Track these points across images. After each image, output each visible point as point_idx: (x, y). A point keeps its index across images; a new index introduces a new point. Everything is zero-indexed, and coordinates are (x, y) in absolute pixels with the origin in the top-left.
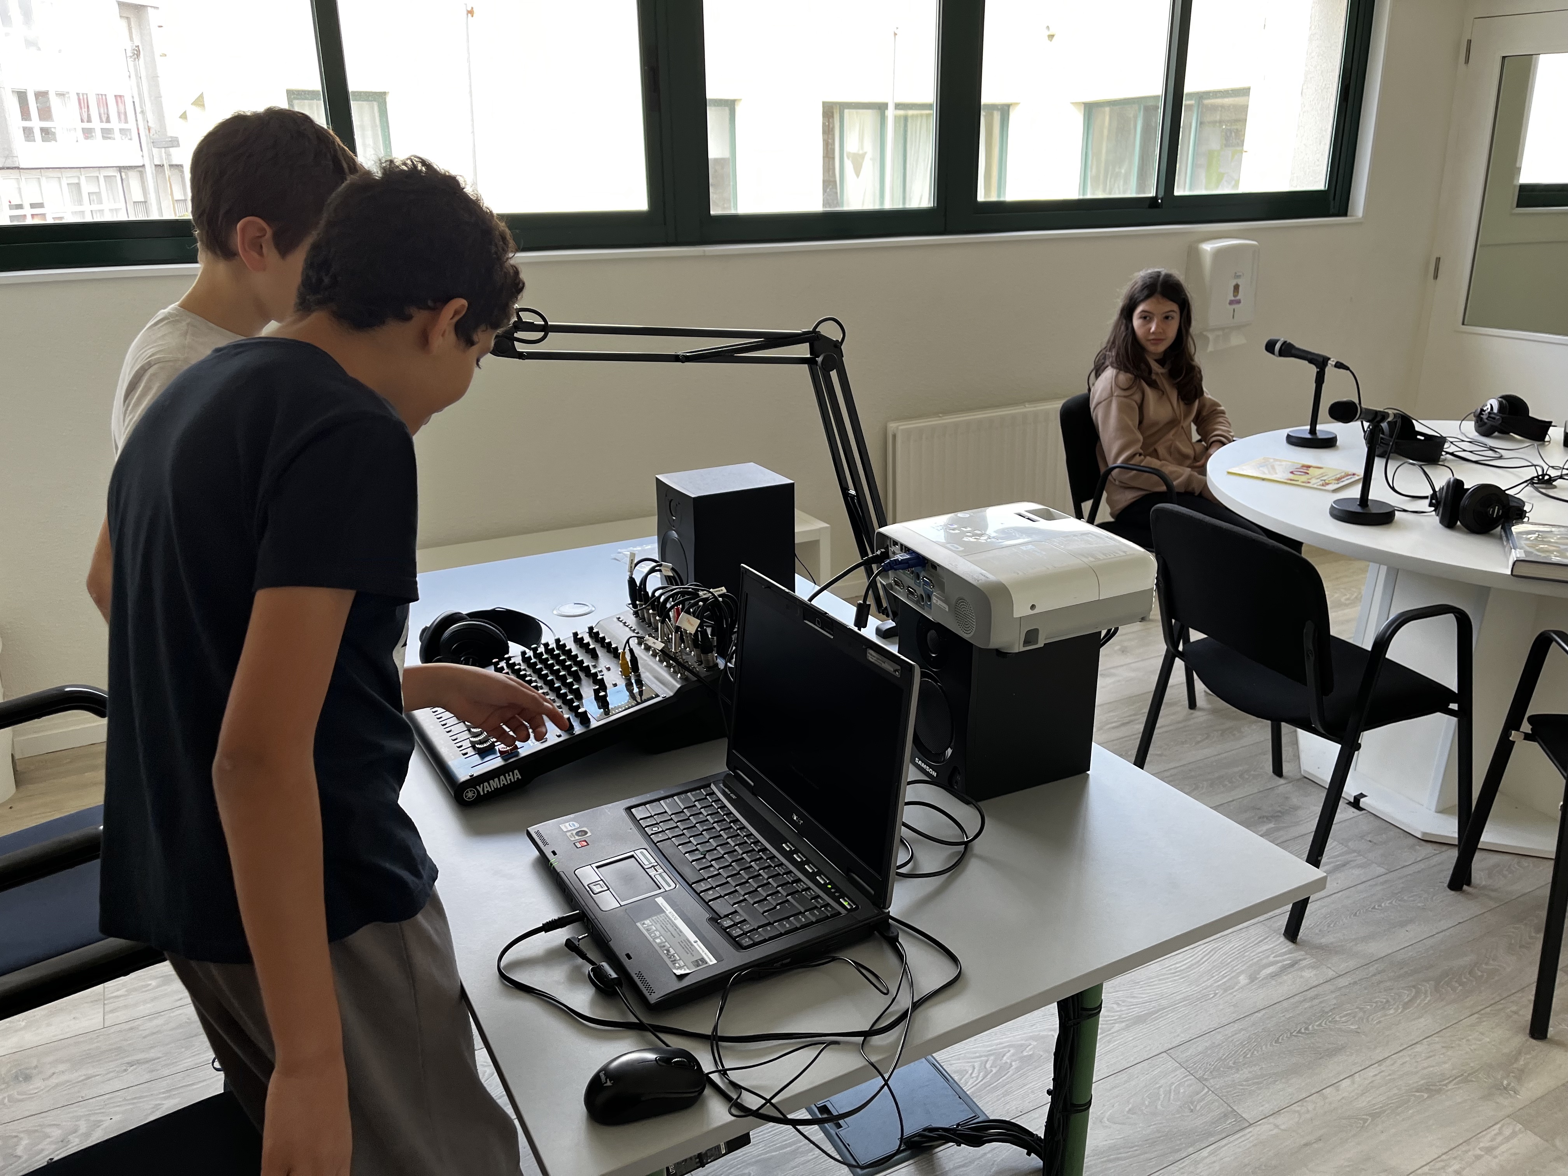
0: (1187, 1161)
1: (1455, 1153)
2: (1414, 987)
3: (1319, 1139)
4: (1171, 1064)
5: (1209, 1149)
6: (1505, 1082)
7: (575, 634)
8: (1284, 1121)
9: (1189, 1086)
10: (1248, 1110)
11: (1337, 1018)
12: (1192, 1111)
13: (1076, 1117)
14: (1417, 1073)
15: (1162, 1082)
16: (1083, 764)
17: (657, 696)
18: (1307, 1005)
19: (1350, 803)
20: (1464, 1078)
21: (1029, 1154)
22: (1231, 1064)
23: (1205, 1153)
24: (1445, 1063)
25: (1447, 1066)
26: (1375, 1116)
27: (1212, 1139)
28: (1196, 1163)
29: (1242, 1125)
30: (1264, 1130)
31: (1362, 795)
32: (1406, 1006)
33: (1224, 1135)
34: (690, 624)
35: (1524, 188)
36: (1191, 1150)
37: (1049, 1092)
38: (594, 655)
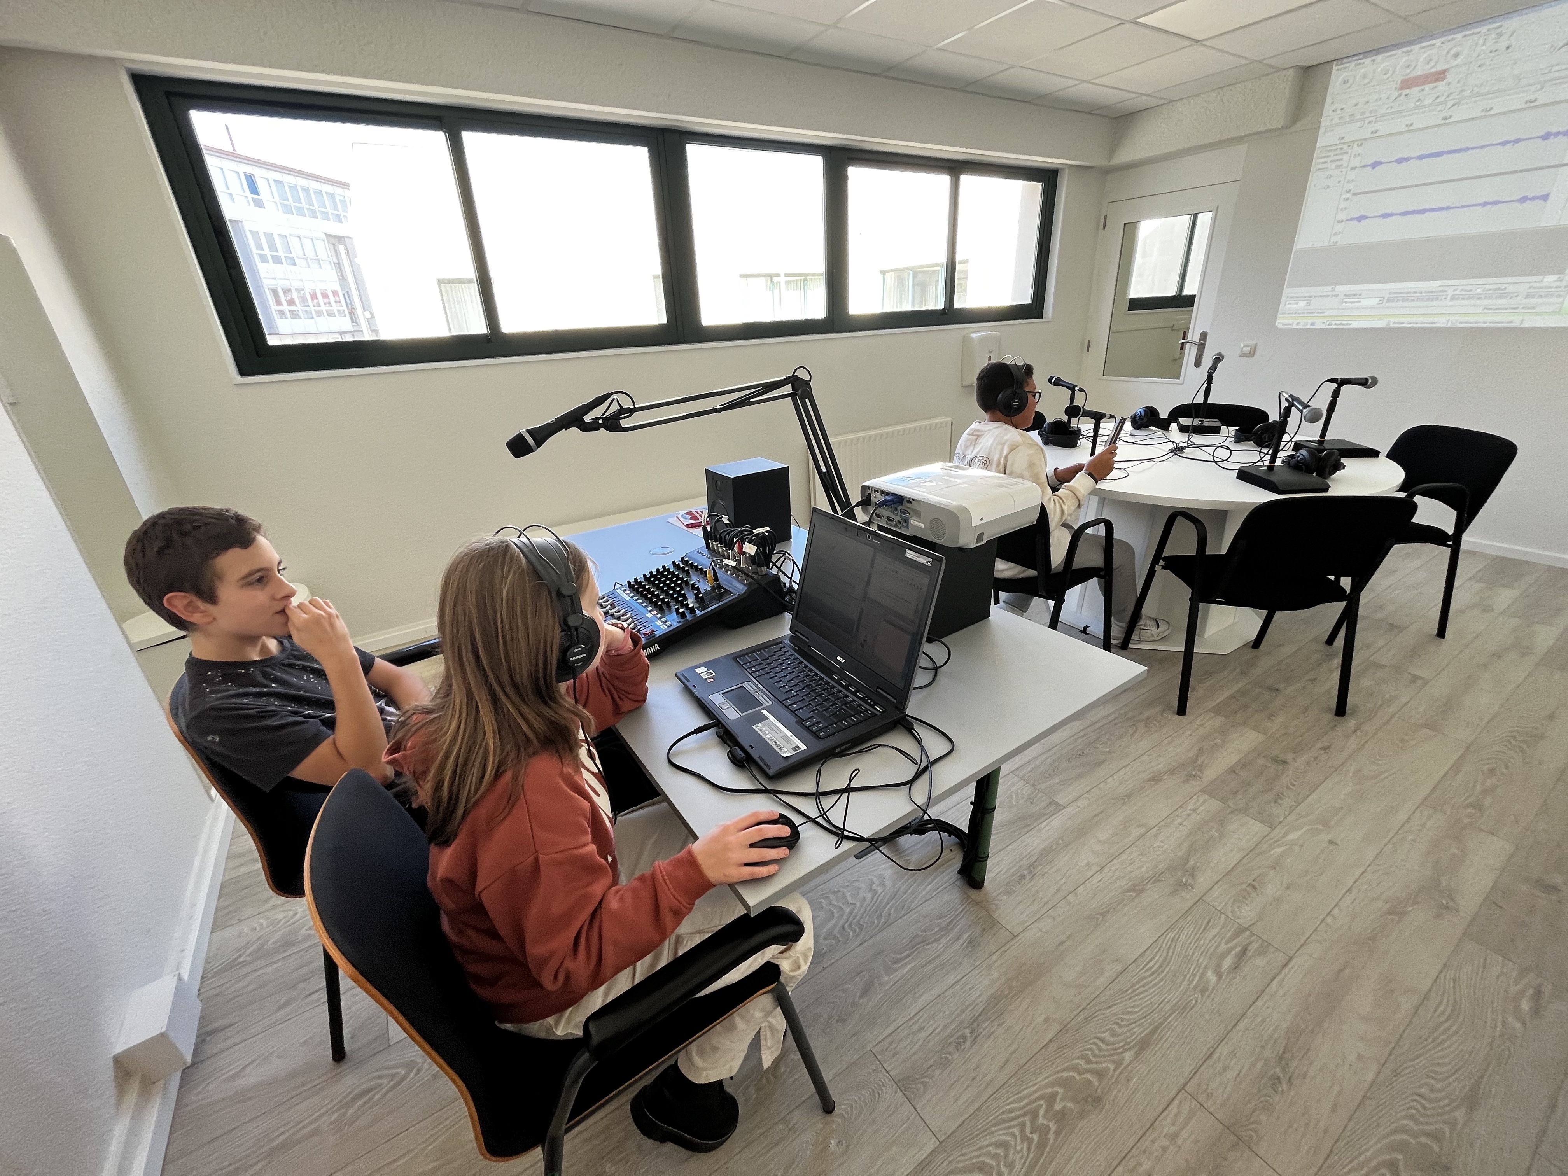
0: (1035, 829)
1: (1176, 813)
2: (1134, 725)
3: (1102, 812)
4: (1016, 779)
5: (1045, 823)
6: (1194, 773)
7: (674, 562)
8: (1083, 803)
9: (1028, 790)
10: (1061, 799)
11: (1098, 746)
12: (1032, 803)
13: (987, 816)
14: (1145, 771)
15: (1013, 789)
16: (986, 614)
17: (734, 595)
18: (1080, 740)
19: (1081, 631)
20: (1172, 771)
21: (950, 836)
22: (1047, 775)
23: (1043, 825)
24: (1159, 764)
25: (1160, 766)
26: (1129, 796)
27: (1046, 817)
28: (1040, 830)
29: (1059, 808)
30: (1071, 810)
31: (1087, 627)
32: (1132, 736)
33: (1051, 814)
34: (750, 549)
35: (1132, 301)
36: (1035, 824)
37: (972, 803)
38: (688, 573)
